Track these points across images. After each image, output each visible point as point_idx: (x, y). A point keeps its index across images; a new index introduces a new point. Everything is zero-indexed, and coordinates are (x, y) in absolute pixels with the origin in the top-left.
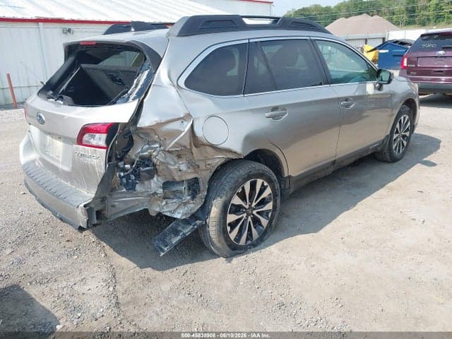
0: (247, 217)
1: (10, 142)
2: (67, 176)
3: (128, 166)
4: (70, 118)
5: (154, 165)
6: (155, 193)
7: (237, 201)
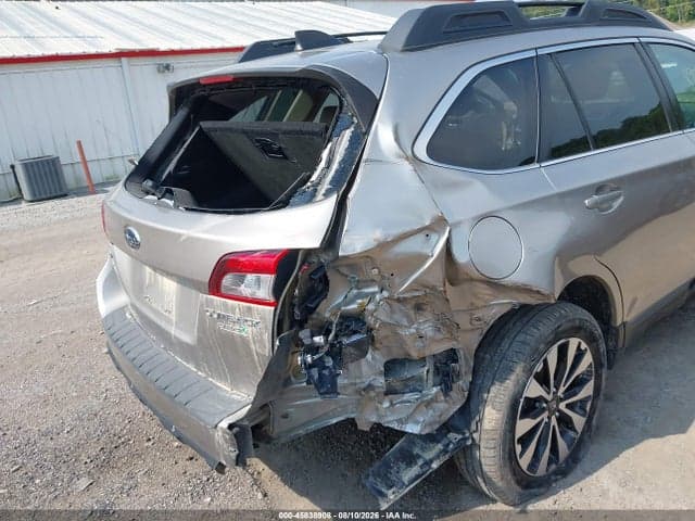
0: (549, 418)
1: (85, 252)
2: (187, 351)
3: (319, 339)
4: (191, 240)
5: (370, 330)
6: (370, 387)
7: (534, 390)
